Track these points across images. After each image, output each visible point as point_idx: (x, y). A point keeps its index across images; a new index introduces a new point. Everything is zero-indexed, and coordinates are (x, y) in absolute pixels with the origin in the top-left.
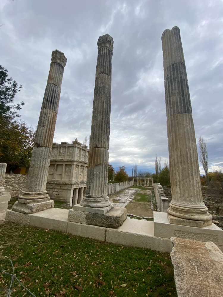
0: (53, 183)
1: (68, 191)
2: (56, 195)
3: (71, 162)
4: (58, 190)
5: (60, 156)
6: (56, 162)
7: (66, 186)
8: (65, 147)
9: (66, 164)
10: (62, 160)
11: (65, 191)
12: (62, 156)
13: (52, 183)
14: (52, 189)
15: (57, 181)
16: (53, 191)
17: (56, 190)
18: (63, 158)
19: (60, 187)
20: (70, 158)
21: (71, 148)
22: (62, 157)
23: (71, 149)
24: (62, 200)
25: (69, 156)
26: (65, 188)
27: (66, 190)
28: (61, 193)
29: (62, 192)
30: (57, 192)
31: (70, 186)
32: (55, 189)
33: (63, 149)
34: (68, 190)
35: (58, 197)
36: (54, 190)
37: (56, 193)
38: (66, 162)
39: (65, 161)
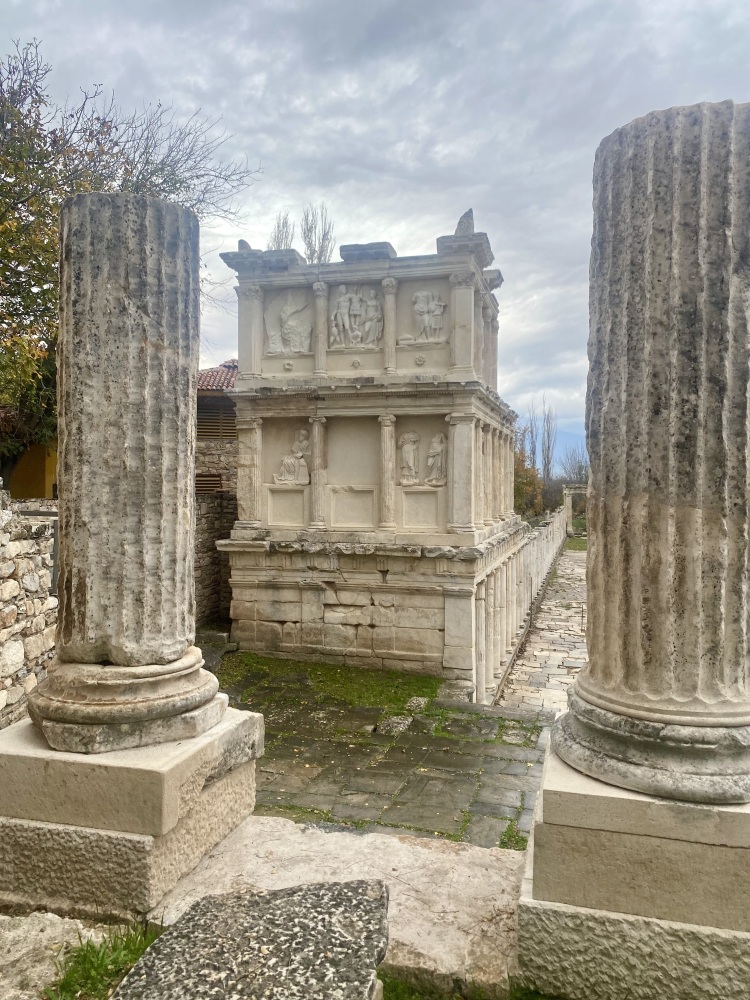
0: (322, 554)
1: (450, 603)
2: (351, 632)
3: (442, 401)
4: (363, 599)
5: (340, 352)
6: (318, 398)
7: (424, 567)
8: (376, 284)
9: (401, 412)
10: (366, 390)
11: (418, 601)
12: (357, 358)
13: (317, 548)
14: (317, 589)
15: (351, 535)
16: (327, 605)
17: (346, 597)
18: (367, 373)
19: (379, 576)
20: (432, 372)
21: (422, 294)
22: (355, 366)
23: (425, 300)
24: (408, 665)
25: (418, 355)
26: (416, 580)
27: (432, 593)
28: (391, 614)
29: (398, 608)
30: (358, 612)
31: (459, 568)
32: (345, 589)
33: (356, 305)
34: (446, 594)
35: (372, 643)
36: (330, 596)
37: (354, 616)
38: (402, 401)
39: (388, 396)
